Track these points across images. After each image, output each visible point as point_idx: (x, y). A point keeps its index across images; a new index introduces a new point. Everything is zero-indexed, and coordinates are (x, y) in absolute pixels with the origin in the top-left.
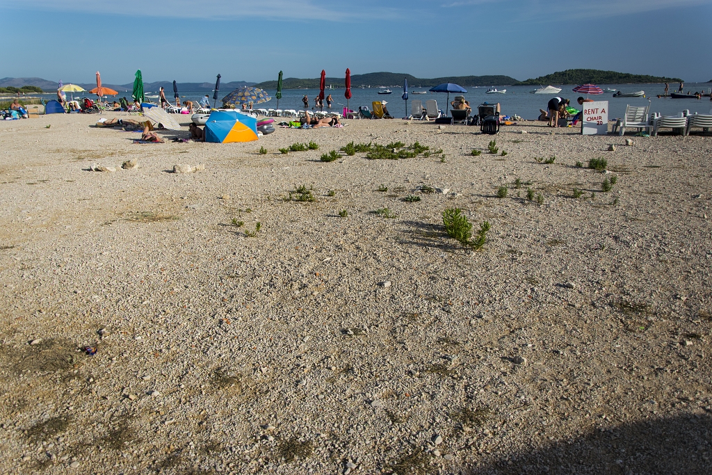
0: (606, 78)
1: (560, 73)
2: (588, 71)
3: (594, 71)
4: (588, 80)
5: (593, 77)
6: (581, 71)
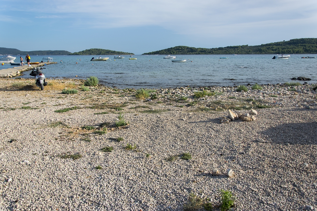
1: (88, 50)
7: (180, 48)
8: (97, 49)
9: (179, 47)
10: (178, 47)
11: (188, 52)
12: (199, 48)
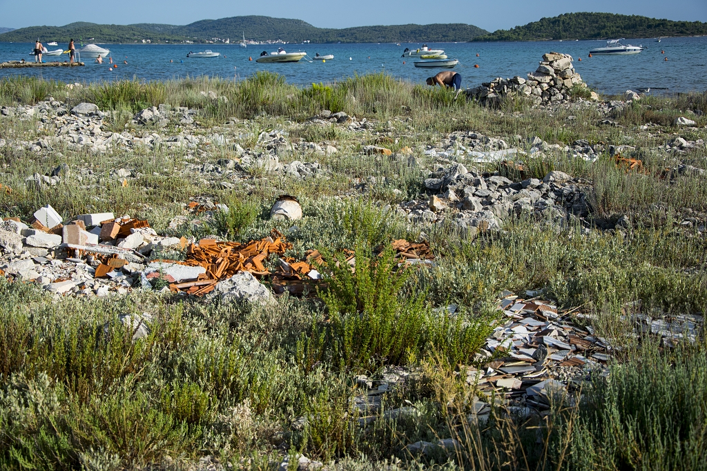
0: (627, 27)
1: (549, 19)
2: (598, 15)
3: (608, 17)
4: (596, 31)
5: (604, 27)
6: (585, 15)
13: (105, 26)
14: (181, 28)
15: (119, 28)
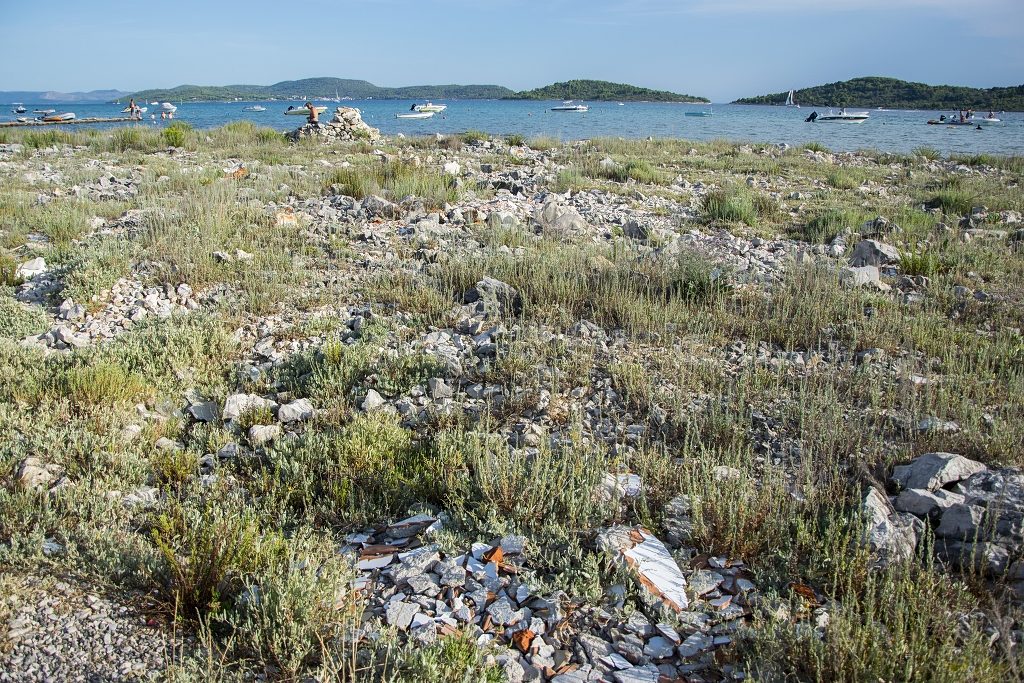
1: (561, 84)
5: (602, 92)
7: (869, 85)
8: (589, 82)
9: (867, 80)
10: (862, 80)
11: (893, 101)
12: (941, 87)
13: (206, 88)
14: (267, 88)
15: (217, 89)
